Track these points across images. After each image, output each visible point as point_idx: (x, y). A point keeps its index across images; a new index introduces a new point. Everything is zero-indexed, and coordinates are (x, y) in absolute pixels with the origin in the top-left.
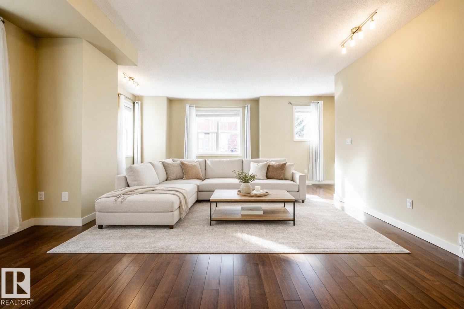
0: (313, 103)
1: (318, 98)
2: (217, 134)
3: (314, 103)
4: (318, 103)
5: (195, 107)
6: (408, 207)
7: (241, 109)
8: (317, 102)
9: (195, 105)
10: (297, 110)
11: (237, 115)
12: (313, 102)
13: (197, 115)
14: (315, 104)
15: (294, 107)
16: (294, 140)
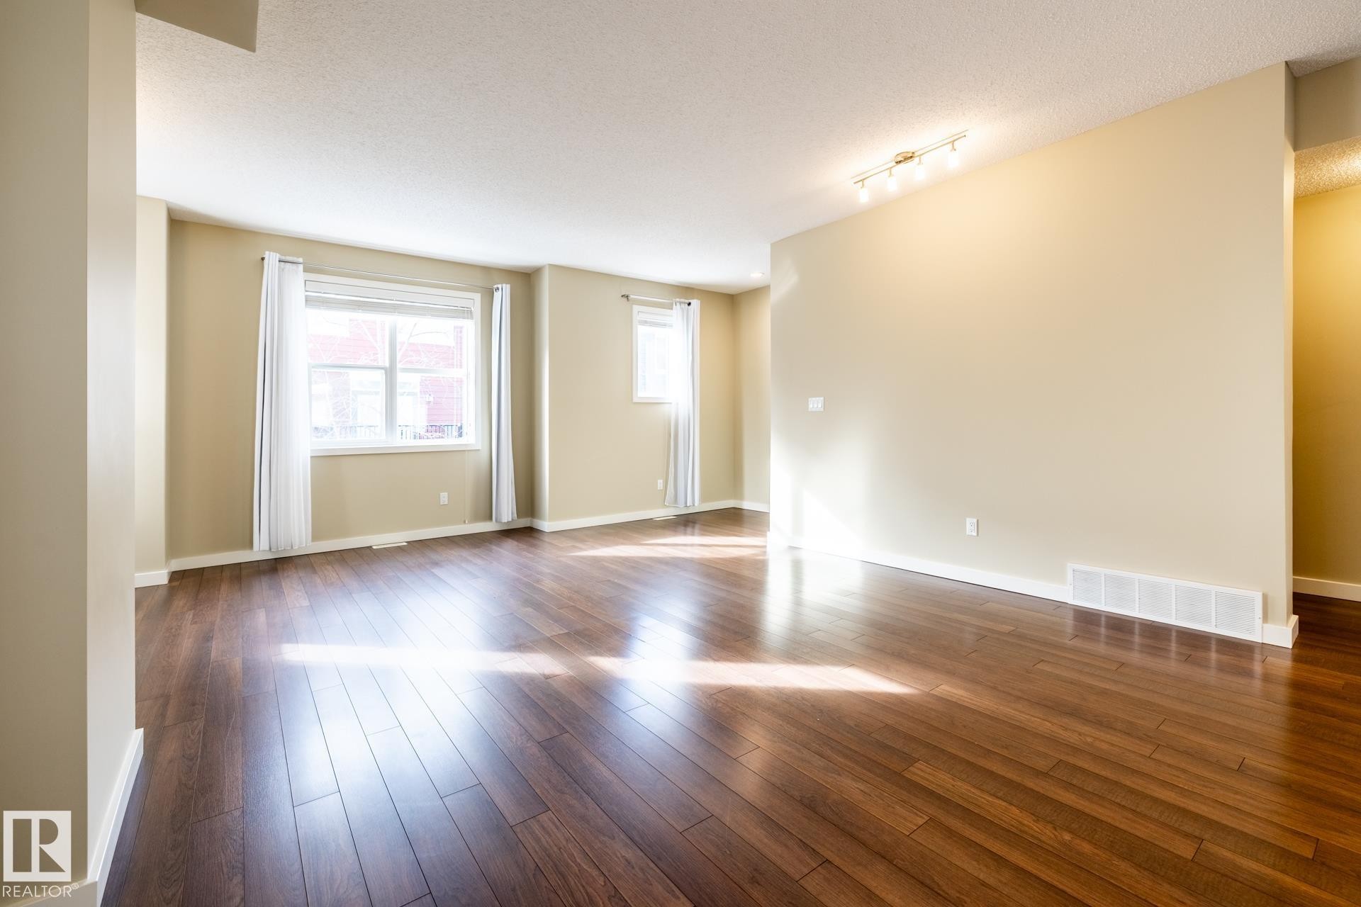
0: (678, 304)
1: (686, 292)
2: (390, 373)
3: (680, 303)
4: (689, 304)
5: (301, 267)
6: (968, 532)
7: (477, 297)
8: (688, 301)
9: (301, 260)
10: (642, 317)
11: (466, 313)
12: (678, 300)
13: (308, 301)
14: (683, 306)
15: (636, 308)
16: (634, 401)
